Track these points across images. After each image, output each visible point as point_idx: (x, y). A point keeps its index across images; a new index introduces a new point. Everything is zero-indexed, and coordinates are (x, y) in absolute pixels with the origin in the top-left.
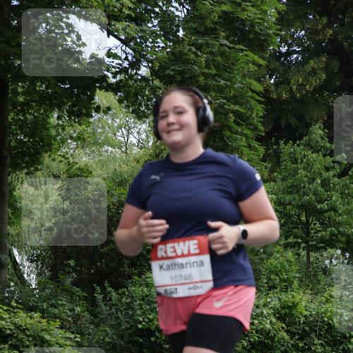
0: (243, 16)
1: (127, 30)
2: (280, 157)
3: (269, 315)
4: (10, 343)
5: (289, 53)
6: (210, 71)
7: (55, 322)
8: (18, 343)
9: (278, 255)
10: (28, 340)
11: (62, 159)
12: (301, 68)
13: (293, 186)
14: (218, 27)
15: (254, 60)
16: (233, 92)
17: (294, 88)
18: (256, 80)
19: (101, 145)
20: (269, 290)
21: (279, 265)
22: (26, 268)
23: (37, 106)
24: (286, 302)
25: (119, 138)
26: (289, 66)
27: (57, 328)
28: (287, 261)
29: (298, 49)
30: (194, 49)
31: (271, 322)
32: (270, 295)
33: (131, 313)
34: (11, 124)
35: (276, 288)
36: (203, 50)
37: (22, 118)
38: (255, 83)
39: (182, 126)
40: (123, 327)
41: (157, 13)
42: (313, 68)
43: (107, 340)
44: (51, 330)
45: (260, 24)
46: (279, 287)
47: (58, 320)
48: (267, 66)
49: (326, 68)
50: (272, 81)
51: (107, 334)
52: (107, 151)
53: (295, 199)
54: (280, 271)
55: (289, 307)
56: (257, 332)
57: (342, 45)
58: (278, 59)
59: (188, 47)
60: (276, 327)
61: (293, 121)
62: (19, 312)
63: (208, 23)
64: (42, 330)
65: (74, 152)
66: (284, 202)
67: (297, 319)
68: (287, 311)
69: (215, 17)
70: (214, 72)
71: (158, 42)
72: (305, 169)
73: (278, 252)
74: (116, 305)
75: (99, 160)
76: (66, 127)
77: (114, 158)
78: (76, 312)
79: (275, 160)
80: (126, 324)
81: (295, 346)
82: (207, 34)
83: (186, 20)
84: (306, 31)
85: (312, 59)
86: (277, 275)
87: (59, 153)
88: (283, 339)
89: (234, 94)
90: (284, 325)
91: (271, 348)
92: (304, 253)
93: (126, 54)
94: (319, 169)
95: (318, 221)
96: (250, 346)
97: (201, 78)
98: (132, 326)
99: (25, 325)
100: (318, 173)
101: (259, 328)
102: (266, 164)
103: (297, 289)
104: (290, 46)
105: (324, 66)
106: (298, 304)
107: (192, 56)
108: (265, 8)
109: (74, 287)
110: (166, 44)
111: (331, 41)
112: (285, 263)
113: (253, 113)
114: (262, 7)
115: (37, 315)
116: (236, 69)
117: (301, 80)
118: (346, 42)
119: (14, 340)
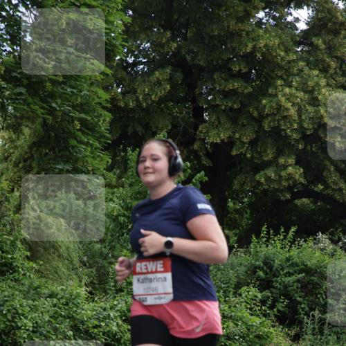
2: (128, 164)
3: (116, 317)
5: (135, 64)
6: (57, 78)
12: (147, 78)
16: (79, 100)
17: (141, 97)
18: (103, 88)
20: (116, 294)
26: (136, 76)
29: (143, 61)
31: (117, 324)
32: (117, 298)
35: (123, 291)
41: (4, 17)
42: (158, 79)
45: (108, 34)
46: (125, 290)
48: (113, 76)
49: (171, 80)
50: (119, 90)
56: (103, 335)
57: (185, 59)
58: (125, 68)
60: (122, 329)
61: (139, 129)
70: (61, 79)
71: (4, 46)
79: (123, 167)
84: (151, 44)
85: (157, 70)
89: (80, 103)
97: (48, 84)
101: (106, 331)
104: (136, 57)
105: (168, 77)
108: (111, 19)
110: (13, 49)
111: (174, 54)
113: (99, 121)
114: (109, 17)
116: (84, 77)
117: (146, 90)
118: (189, 55)
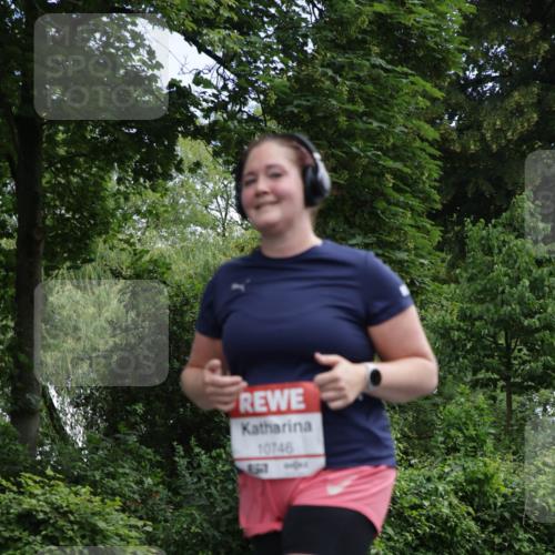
0: (409, 21)
1: (227, 43)
2: (466, 244)
3: (447, 493)
4: (44, 533)
5: (480, 81)
6: (356, 107)
7: (114, 500)
8: (57, 534)
9: (462, 400)
10: (73, 530)
11: (125, 246)
12: (499, 104)
13: (484, 290)
14: (368, 38)
15: (424, 90)
16: (392, 141)
17: (488, 135)
18: (427, 122)
19: (186, 223)
20: (447, 454)
21: (463, 415)
22: (69, 416)
23: (85, 162)
24: (473, 472)
25: (213, 212)
26: (481, 101)
27: (117, 510)
28: (477, 408)
29: (494, 75)
30: (330, 73)
31: (450, 504)
32: (449, 462)
33: (230, 487)
34: (45, 191)
35: (459, 451)
36: (344, 74)
37: (63, 181)
38: (427, 126)
39: (280, 198)
40: (218, 509)
41: (273, 15)
42: (518, 104)
43: (193, 529)
44: (108, 514)
45: (435, 34)
46: (462, 448)
47: (118, 498)
48: (445, 101)
49: (540, 104)
50: (454, 124)
51: (193, 521)
52: (193, 233)
53: (488, 310)
54: (465, 423)
55: (479, 481)
56: (427, 520)
58: (463, 89)
59: (320, 69)
60: (458, 512)
61: (487, 189)
62: (58, 485)
63: (353, 32)
64: (94, 514)
65: (143, 234)
66: (471, 315)
67: (491, 501)
68: (476, 487)
69: (364, 21)
70: (362, 109)
71: (273, 62)
72: (504, 263)
73: (461, 394)
74: (207, 474)
75: (182, 248)
76: (131, 196)
77: (205, 244)
78: (146, 485)
79: (457, 250)
80: (222, 504)
81: (489, 543)
82: (350, 49)
83: (317, 26)
84: (507, 46)
85: (519, 91)
86: (460, 430)
87: (120, 236)
88: (469, 531)
89: (393, 145)
90: (471, 510)
91: (450, 545)
92: (502, 396)
93: (225, 79)
94: (526, 263)
95: (525, 345)
96: (417, 542)
97: (342, 119)
98: (231, 507)
99: (67, 506)
100: (525, 270)
101: (431, 514)
102: (443, 255)
103: (491, 452)
104: (481, 68)
105: (535, 100)
106: (493, 476)
107: (328, 83)
108: (442, 8)
109: (144, 448)
110: (286, 65)
111: (547, 61)
112: (473, 412)
113: (423, 174)
114: (438, 7)
115: (85, 490)
116: (397, 105)
117: (498, 123)
119: (50, 529)
